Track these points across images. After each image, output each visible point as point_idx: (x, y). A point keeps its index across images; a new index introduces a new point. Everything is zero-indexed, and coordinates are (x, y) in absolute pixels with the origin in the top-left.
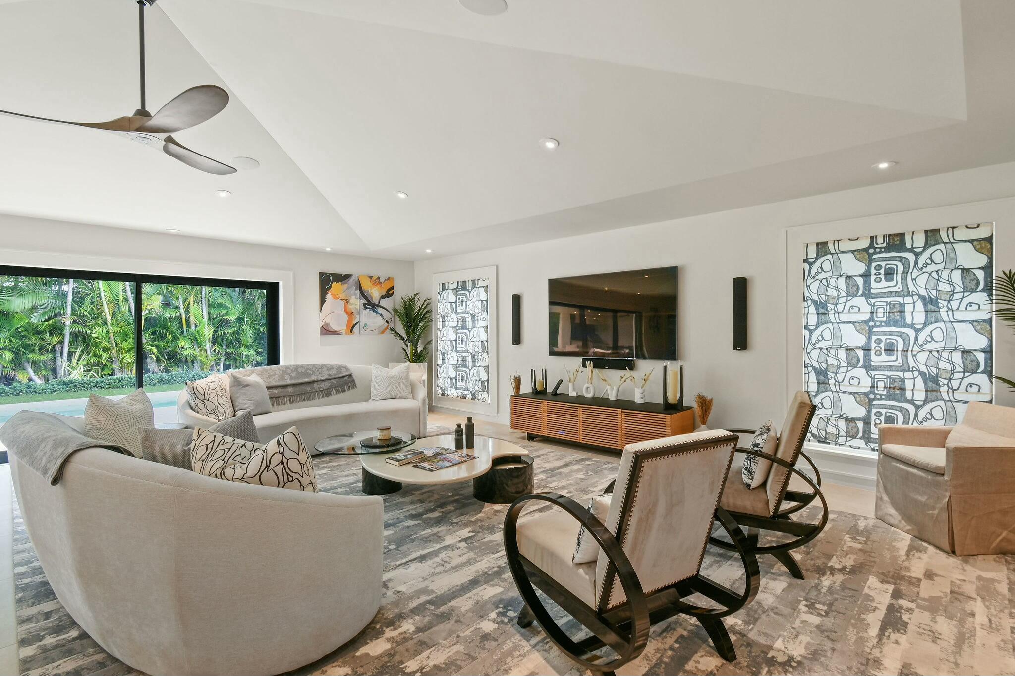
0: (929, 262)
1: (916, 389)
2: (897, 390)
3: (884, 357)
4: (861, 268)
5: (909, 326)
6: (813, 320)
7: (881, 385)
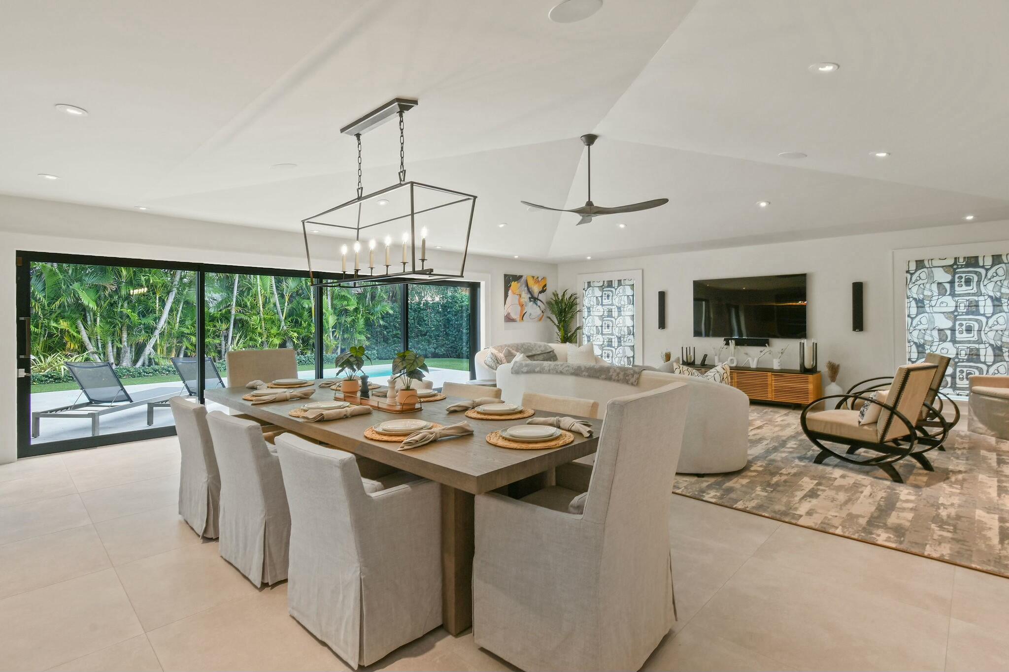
0: (995, 275)
1: (987, 355)
2: (974, 356)
3: (965, 335)
4: (949, 277)
5: (982, 315)
6: (914, 311)
7: (963, 353)
